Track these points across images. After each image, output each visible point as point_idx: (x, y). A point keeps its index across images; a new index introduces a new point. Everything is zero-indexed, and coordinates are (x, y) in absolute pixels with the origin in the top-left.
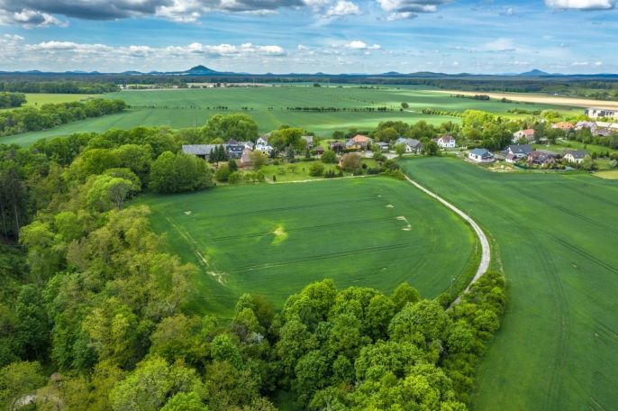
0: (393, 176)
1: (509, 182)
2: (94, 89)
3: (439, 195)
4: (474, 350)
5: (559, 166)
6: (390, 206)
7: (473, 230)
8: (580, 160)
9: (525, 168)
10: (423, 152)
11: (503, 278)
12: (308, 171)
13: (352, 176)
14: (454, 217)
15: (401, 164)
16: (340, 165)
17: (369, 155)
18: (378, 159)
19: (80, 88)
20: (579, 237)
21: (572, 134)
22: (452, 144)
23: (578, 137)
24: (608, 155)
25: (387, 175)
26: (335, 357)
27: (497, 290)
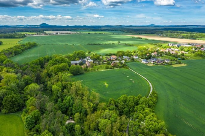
0: (126, 68)
1: (153, 69)
2: (20, 37)
3: (138, 73)
4: (153, 106)
5: (164, 63)
6: (128, 76)
7: (147, 82)
8: (168, 62)
9: (156, 64)
10: (131, 61)
11: (156, 92)
12: (105, 67)
13: (116, 68)
14: (143, 79)
15: (126, 64)
16: (112, 65)
17: (117, 62)
18: (120, 63)
19: (15, 37)
20: (169, 82)
21: (166, 53)
22: (137, 57)
23: (167, 54)
24: (174, 60)
25: (124, 68)
26: (130, 109)
27: (155, 95)
